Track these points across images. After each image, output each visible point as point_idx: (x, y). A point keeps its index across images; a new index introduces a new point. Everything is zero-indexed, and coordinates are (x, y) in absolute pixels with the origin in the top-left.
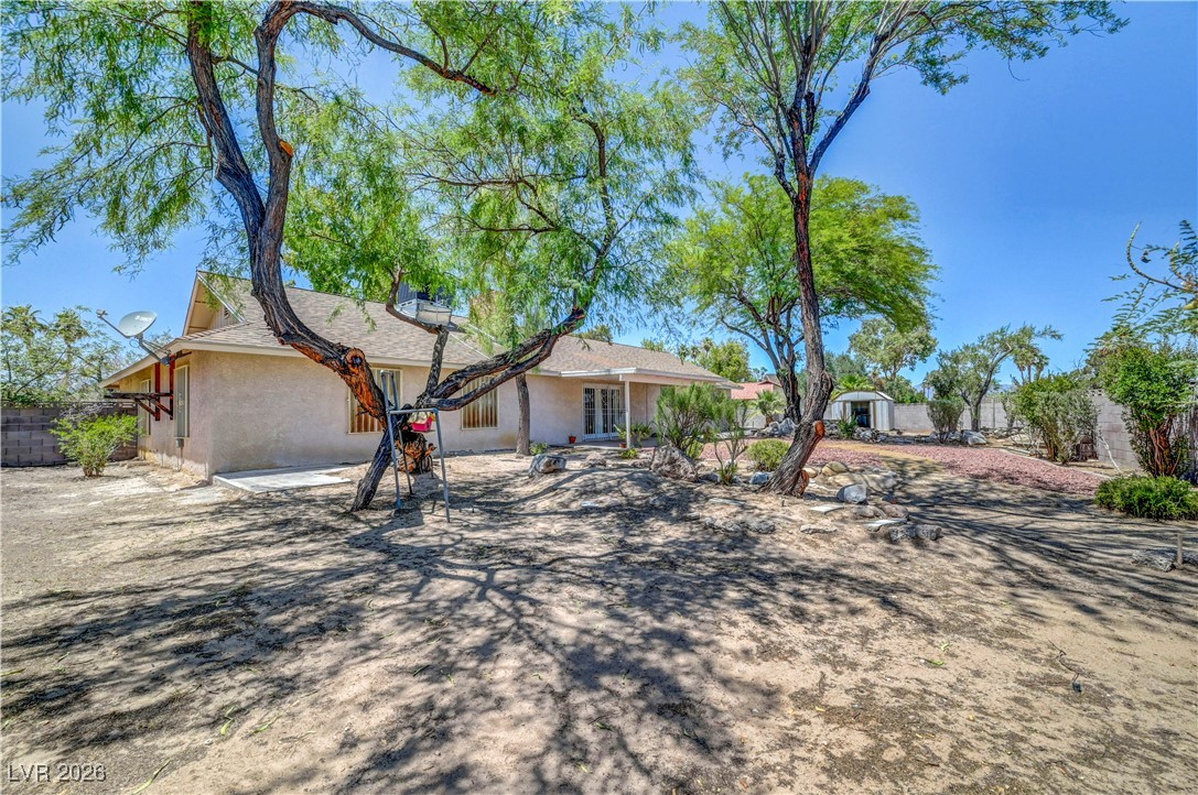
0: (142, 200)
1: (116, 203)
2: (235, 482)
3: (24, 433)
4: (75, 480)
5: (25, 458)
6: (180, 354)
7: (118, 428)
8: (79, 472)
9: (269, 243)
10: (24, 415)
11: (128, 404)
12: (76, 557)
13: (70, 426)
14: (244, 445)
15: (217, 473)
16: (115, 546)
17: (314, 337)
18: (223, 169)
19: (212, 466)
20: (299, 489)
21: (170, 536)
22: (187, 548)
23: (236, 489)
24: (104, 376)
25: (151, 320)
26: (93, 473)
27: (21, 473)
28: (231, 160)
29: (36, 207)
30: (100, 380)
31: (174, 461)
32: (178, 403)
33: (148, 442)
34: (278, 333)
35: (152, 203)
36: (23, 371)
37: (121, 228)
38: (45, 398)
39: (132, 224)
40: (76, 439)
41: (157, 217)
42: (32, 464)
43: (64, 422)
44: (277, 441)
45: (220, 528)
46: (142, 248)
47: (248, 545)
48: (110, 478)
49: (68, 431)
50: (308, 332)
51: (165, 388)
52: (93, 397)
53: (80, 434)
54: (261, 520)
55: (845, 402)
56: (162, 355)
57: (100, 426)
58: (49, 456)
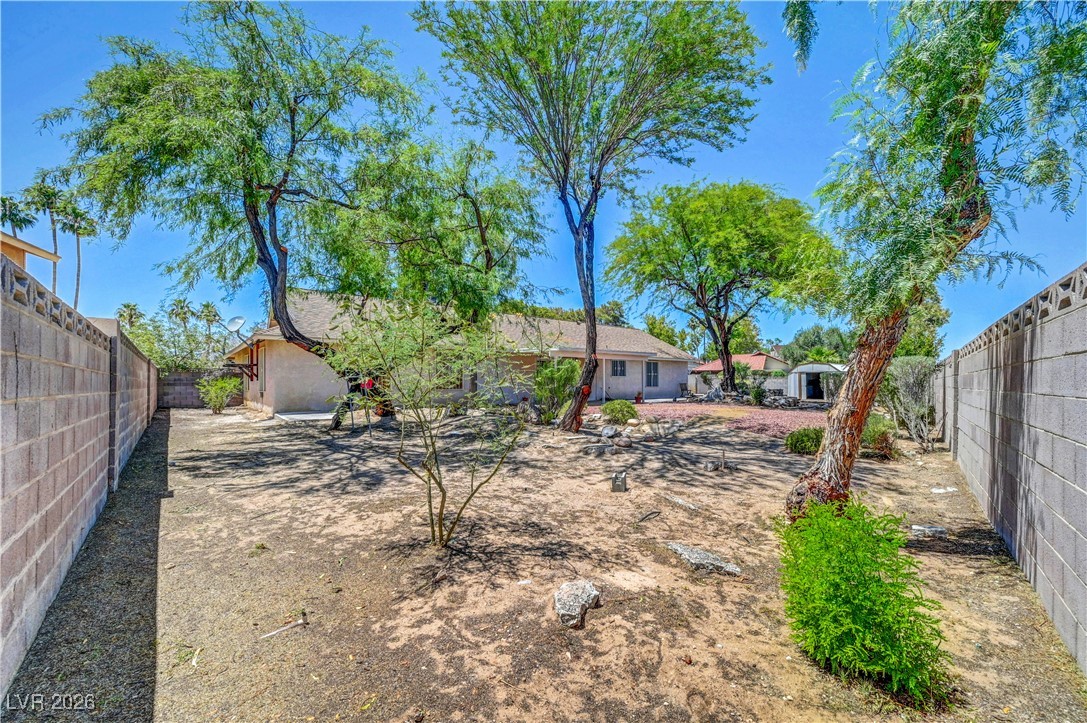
0: (233, 261)
1: (221, 265)
2: (283, 417)
3: (183, 388)
4: (208, 415)
5: (184, 403)
6: (258, 341)
7: (231, 385)
8: (211, 412)
9: (279, 294)
10: (183, 376)
11: (237, 370)
12: (203, 442)
13: (205, 383)
14: (292, 396)
15: (278, 412)
16: (219, 439)
17: (303, 338)
18: (260, 260)
19: (275, 408)
20: (312, 421)
21: (241, 437)
22: (247, 441)
23: (283, 420)
24: (226, 351)
25: (242, 322)
26: (217, 411)
27: (182, 411)
28: (263, 254)
29: (187, 274)
30: (224, 354)
31: (259, 406)
32: (261, 370)
33: (248, 395)
34: (285, 337)
35: (238, 264)
36: (182, 350)
37: (224, 278)
38: (194, 366)
39: (228, 275)
40: (208, 391)
41: (240, 271)
42: (188, 407)
43: (202, 381)
44: (311, 395)
45: (264, 435)
46: (234, 287)
47: (272, 441)
48: (225, 415)
49: (204, 386)
50: (300, 335)
51: (255, 362)
52: (220, 364)
53: (210, 388)
54: (285, 433)
55: (801, 373)
56: (249, 342)
57: (220, 384)
58: (196, 402)
